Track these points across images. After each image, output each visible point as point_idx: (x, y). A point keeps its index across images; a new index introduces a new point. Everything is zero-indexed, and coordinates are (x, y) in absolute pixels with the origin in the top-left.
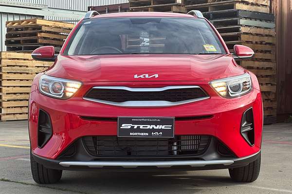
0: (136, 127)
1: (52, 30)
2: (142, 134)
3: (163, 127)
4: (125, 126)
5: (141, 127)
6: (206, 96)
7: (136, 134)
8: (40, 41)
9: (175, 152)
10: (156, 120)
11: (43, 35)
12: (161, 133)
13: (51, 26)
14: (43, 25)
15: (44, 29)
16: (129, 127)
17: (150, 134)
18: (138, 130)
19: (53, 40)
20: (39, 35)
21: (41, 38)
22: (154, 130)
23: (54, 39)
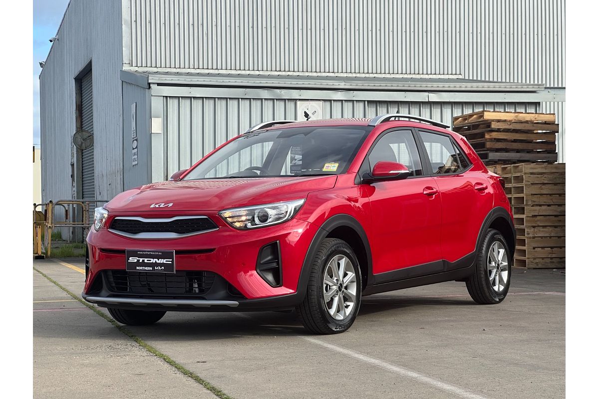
0: (141, 260)
1: (512, 127)
2: (146, 268)
3: (164, 261)
4: (133, 260)
5: (146, 260)
6: (215, 228)
7: (141, 268)
8: (489, 145)
9: (197, 290)
10: (158, 253)
11: (495, 135)
12: (163, 268)
13: (510, 121)
14: (493, 120)
15: (494, 126)
16: (136, 261)
17: (154, 269)
18: (144, 264)
19: (512, 142)
20: (487, 136)
21: (491, 140)
22: (156, 264)
23: (515, 141)
